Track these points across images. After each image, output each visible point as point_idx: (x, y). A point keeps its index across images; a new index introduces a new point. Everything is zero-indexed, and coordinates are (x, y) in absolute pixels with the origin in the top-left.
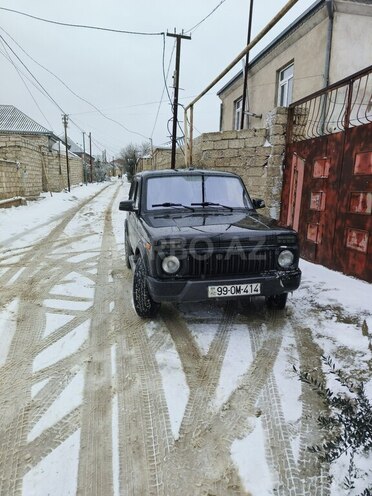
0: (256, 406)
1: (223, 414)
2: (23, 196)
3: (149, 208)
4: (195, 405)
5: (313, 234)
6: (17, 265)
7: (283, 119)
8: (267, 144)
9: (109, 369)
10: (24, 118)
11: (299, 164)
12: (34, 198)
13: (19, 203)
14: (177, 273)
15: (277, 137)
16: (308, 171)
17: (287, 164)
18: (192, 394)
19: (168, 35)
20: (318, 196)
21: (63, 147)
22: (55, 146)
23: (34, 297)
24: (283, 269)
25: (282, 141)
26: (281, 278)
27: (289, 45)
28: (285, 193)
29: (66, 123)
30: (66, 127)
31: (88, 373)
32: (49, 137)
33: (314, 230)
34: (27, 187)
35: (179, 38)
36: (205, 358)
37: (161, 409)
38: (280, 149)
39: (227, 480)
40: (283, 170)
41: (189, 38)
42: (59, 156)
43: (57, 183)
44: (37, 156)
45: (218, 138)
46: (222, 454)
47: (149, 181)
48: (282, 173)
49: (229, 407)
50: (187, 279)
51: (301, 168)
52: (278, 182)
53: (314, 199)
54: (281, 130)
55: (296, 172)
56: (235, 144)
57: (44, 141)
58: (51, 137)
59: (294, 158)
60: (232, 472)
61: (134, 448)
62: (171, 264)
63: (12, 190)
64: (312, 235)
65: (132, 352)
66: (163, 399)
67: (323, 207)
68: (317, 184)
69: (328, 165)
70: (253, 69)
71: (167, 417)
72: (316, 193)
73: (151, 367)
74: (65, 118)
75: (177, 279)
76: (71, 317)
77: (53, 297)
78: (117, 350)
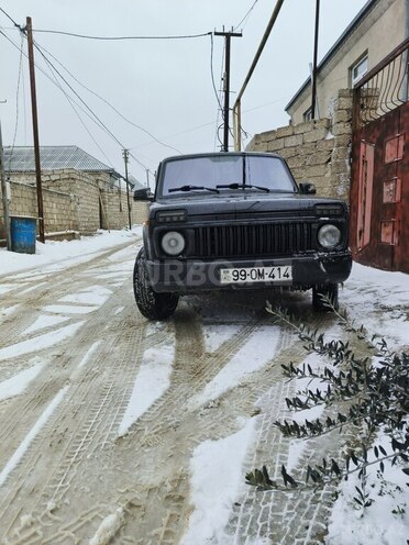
0: (255, 404)
1: (203, 411)
2: (77, 230)
3: (166, 193)
4: (167, 401)
5: (387, 234)
6: (40, 281)
7: (347, 103)
8: (330, 136)
9: (78, 363)
10: (86, 157)
11: (368, 151)
12: (89, 233)
13: (72, 237)
14: (181, 254)
15: (341, 125)
16: (379, 157)
17: (354, 156)
18: (171, 389)
19: (216, 34)
20: (392, 185)
21: (124, 183)
22: (117, 183)
23: (40, 304)
24: (326, 250)
25: (348, 129)
26: (321, 259)
27: (362, 35)
28: (354, 191)
29: (126, 158)
30: (126, 162)
31: (50, 366)
32: (111, 174)
33: (389, 229)
34: (83, 221)
35: (228, 36)
36: (209, 355)
37: (121, 402)
38: (346, 139)
40: (351, 164)
41: (240, 35)
42: (119, 192)
43: (117, 221)
44: (94, 190)
45: (273, 137)
46: (180, 453)
48: (349, 168)
49: (219, 403)
50: (193, 260)
51: (370, 157)
52: (345, 179)
53: (388, 188)
54: (345, 116)
55: (365, 162)
56: (292, 141)
57: (104, 177)
58: (113, 174)
59: (362, 146)
61: (56, 440)
62: (174, 243)
63: (65, 222)
64: (388, 237)
65: (117, 348)
66: (129, 392)
67: (398, 198)
68: (391, 171)
69: (402, 144)
70: (323, 72)
71: (123, 411)
72: (389, 181)
73: (134, 361)
74: (126, 153)
75: (180, 260)
76: (66, 319)
77: (57, 303)
78: (99, 346)
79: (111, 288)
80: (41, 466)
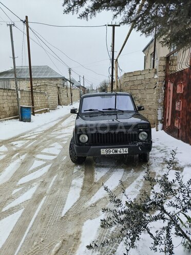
0: (107, 206)
1: (89, 208)
2: (48, 108)
3: (83, 112)
4: (79, 202)
5: (177, 124)
6: (33, 139)
7: (163, 63)
8: (156, 77)
9: (49, 185)
10: (52, 71)
11: (171, 86)
12: (54, 108)
13: (46, 111)
14: (86, 142)
15: (161, 72)
16: (175, 90)
17: (166, 86)
18: (80, 198)
19: (108, 25)
20: (179, 103)
21: (69, 83)
22: (65, 84)
23: (34, 153)
24: (141, 141)
25: (163, 74)
26: (139, 146)
28: (165, 102)
29: (70, 72)
30: (70, 74)
31: (39, 186)
32: (63, 79)
33: (177, 121)
34: (50, 103)
35: (114, 26)
36: (95, 183)
37: (63, 204)
38: (162, 79)
39: (75, 235)
40: (164, 90)
41: (119, 26)
42: (67, 88)
43: (66, 101)
44: (56, 89)
45: (132, 75)
46: (80, 224)
47: (84, 99)
48: (163, 91)
49: (95, 205)
50: (91, 145)
51: (171, 89)
52: (162, 96)
53: (177, 104)
54: (162, 69)
55: (170, 90)
56: (140, 78)
57: (60, 82)
58: (64, 79)
59: (169, 83)
60: (79, 233)
61: (43, 218)
63: (43, 105)
65: (63, 179)
66: (66, 199)
67: (181, 109)
68: (179, 97)
69: (183, 86)
71: (63, 207)
72: (178, 101)
73: (68, 185)
74: (70, 70)
75: (86, 145)
76: (45, 162)
77: (42, 153)
78: (57, 178)
79: (62, 145)
80: (39, 227)
